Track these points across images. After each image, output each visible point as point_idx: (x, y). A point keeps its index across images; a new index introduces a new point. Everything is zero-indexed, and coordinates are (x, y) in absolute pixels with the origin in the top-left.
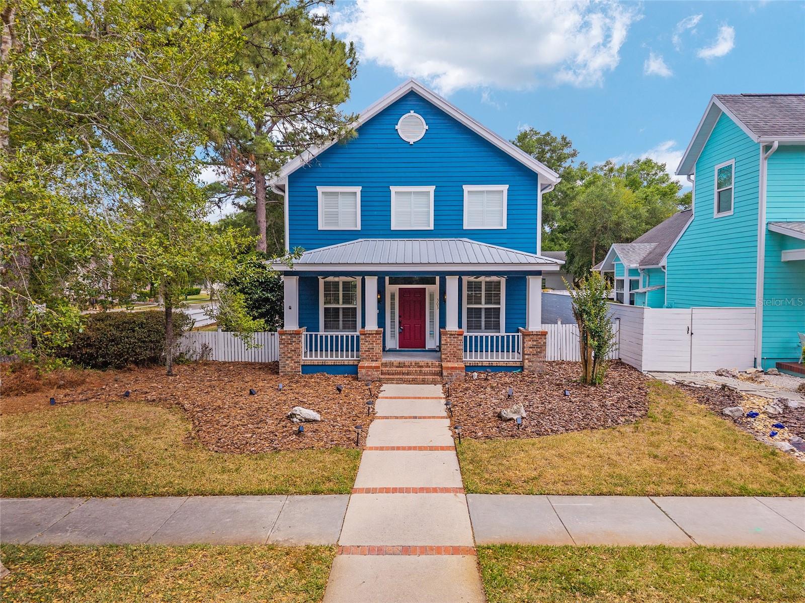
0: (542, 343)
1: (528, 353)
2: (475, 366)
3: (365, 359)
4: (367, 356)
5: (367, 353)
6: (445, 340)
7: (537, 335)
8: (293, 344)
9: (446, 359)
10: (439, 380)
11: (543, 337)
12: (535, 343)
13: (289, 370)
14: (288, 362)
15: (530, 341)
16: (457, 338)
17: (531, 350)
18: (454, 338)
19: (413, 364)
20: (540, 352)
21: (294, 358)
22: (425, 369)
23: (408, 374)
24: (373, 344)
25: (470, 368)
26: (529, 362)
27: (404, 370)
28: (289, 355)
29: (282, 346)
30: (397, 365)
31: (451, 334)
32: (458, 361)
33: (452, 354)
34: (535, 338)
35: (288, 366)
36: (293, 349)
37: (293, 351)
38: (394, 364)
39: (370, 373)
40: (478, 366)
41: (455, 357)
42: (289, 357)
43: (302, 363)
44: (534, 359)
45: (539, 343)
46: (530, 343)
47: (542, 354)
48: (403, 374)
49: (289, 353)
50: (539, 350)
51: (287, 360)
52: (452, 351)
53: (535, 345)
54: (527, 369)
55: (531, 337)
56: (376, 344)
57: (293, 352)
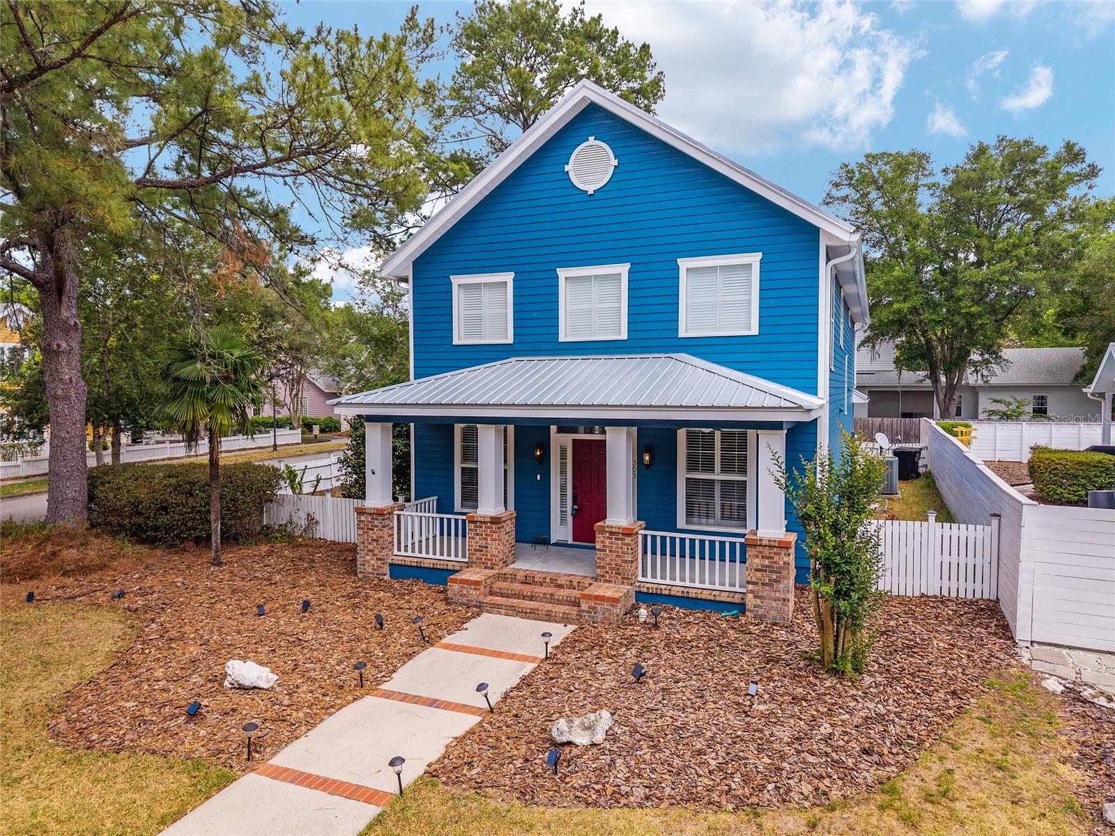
0: (781, 563)
1: (754, 580)
2: (657, 594)
3: (476, 563)
4: (478, 558)
5: (478, 553)
6: (602, 542)
7: (770, 547)
8: (375, 529)
9: (603, 576)
10: (574, 617)
11: (783, 552)
12: (767, 562)
13: (370, 570)
14: (368, 558)
15: (757, 557)
16: (622, 539)
17: (759, 574)
18: (616, 539)
19: (548, 580)
20: (776, 581)
21: (376, 552)
22: (564, 593)
23: (531, 598)
24: (486, 539)
25: (644, 597)
26: (756, 597)
27: (527, 589)
28: (370, 547)
29: (361, 532)
30: (523, 579)
31: (611, 533)
32: (623, 583)
33: (613, 569)
34: (767, 552)
35: (368, 562)
36: (375, 537)
37: (373, 540)
38: (518, 577)
39: (465, 592)
40: (661, 594)
41: (619, 574)
42: (370, 551)
43: (390, 561)
44: (764, 594)
45: (776, 563)
46: (757, 561)
47: (782, 586)
48: (524, 597)
49: (370, 543)
50: (774, 576)
51: (367, 554)
52: (613, 563)
53: (767, 566)
54: (751, 611)
55: (760, 549)
56: (491, 540)
57: (375, 543)
